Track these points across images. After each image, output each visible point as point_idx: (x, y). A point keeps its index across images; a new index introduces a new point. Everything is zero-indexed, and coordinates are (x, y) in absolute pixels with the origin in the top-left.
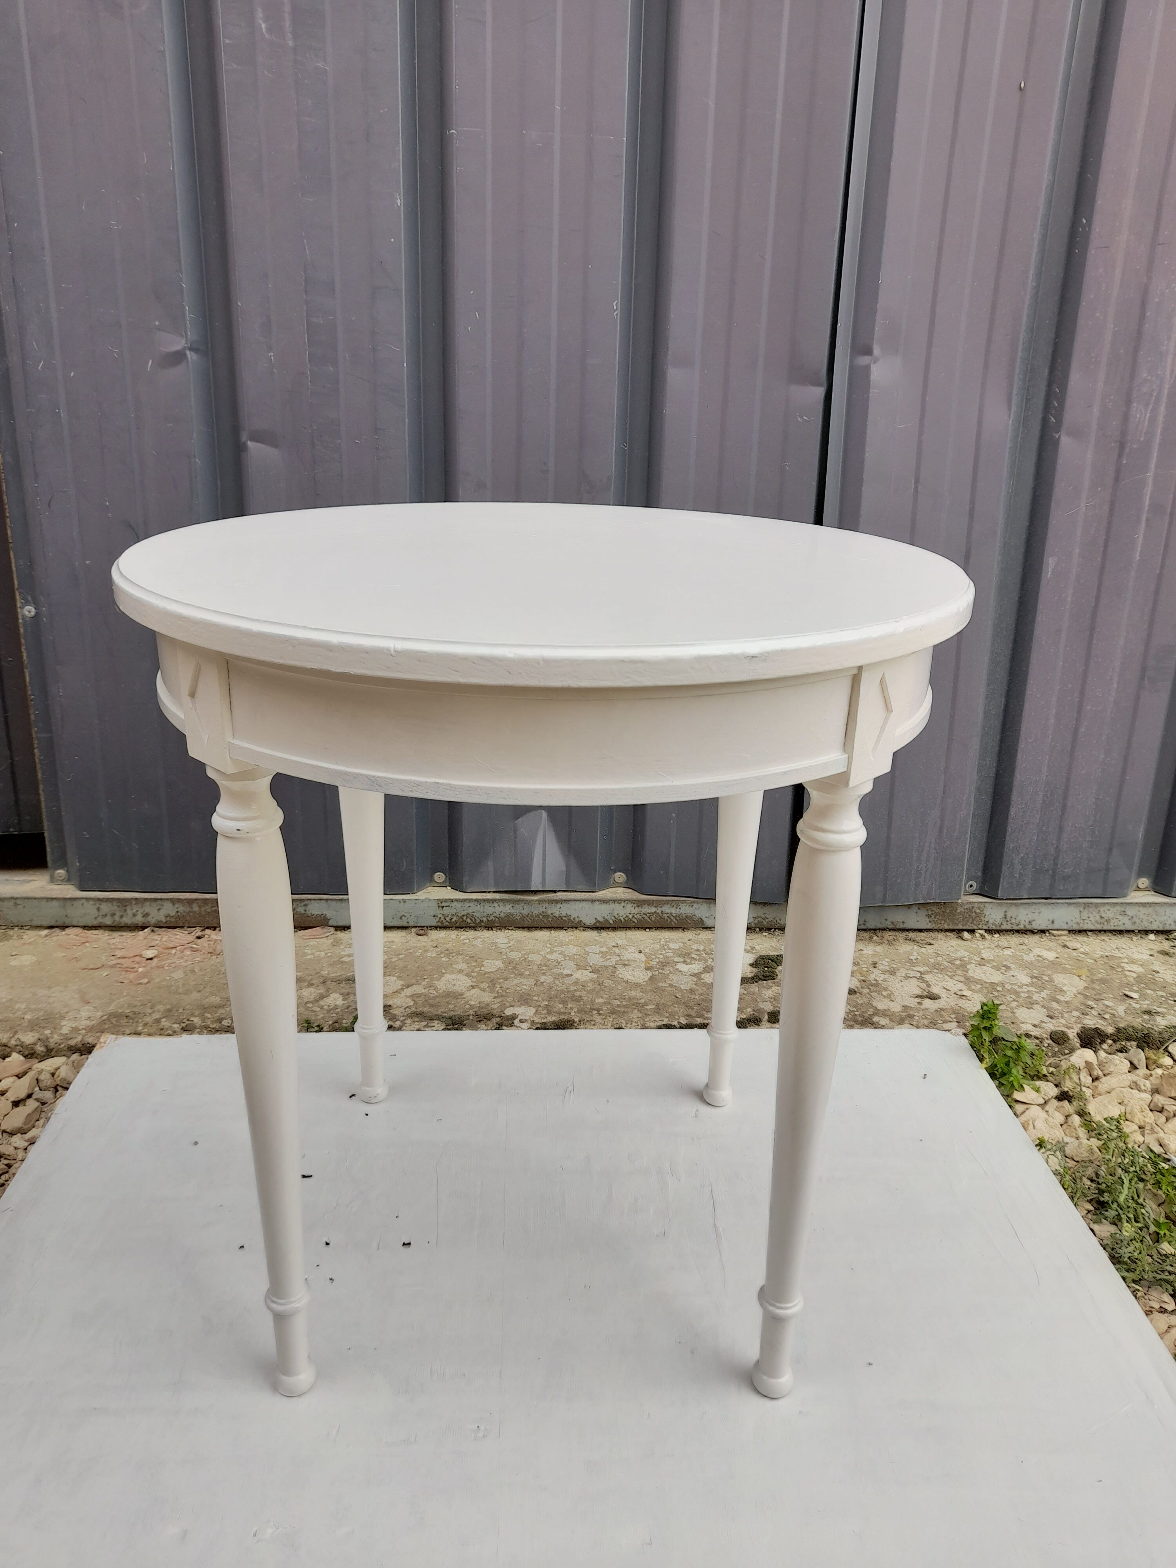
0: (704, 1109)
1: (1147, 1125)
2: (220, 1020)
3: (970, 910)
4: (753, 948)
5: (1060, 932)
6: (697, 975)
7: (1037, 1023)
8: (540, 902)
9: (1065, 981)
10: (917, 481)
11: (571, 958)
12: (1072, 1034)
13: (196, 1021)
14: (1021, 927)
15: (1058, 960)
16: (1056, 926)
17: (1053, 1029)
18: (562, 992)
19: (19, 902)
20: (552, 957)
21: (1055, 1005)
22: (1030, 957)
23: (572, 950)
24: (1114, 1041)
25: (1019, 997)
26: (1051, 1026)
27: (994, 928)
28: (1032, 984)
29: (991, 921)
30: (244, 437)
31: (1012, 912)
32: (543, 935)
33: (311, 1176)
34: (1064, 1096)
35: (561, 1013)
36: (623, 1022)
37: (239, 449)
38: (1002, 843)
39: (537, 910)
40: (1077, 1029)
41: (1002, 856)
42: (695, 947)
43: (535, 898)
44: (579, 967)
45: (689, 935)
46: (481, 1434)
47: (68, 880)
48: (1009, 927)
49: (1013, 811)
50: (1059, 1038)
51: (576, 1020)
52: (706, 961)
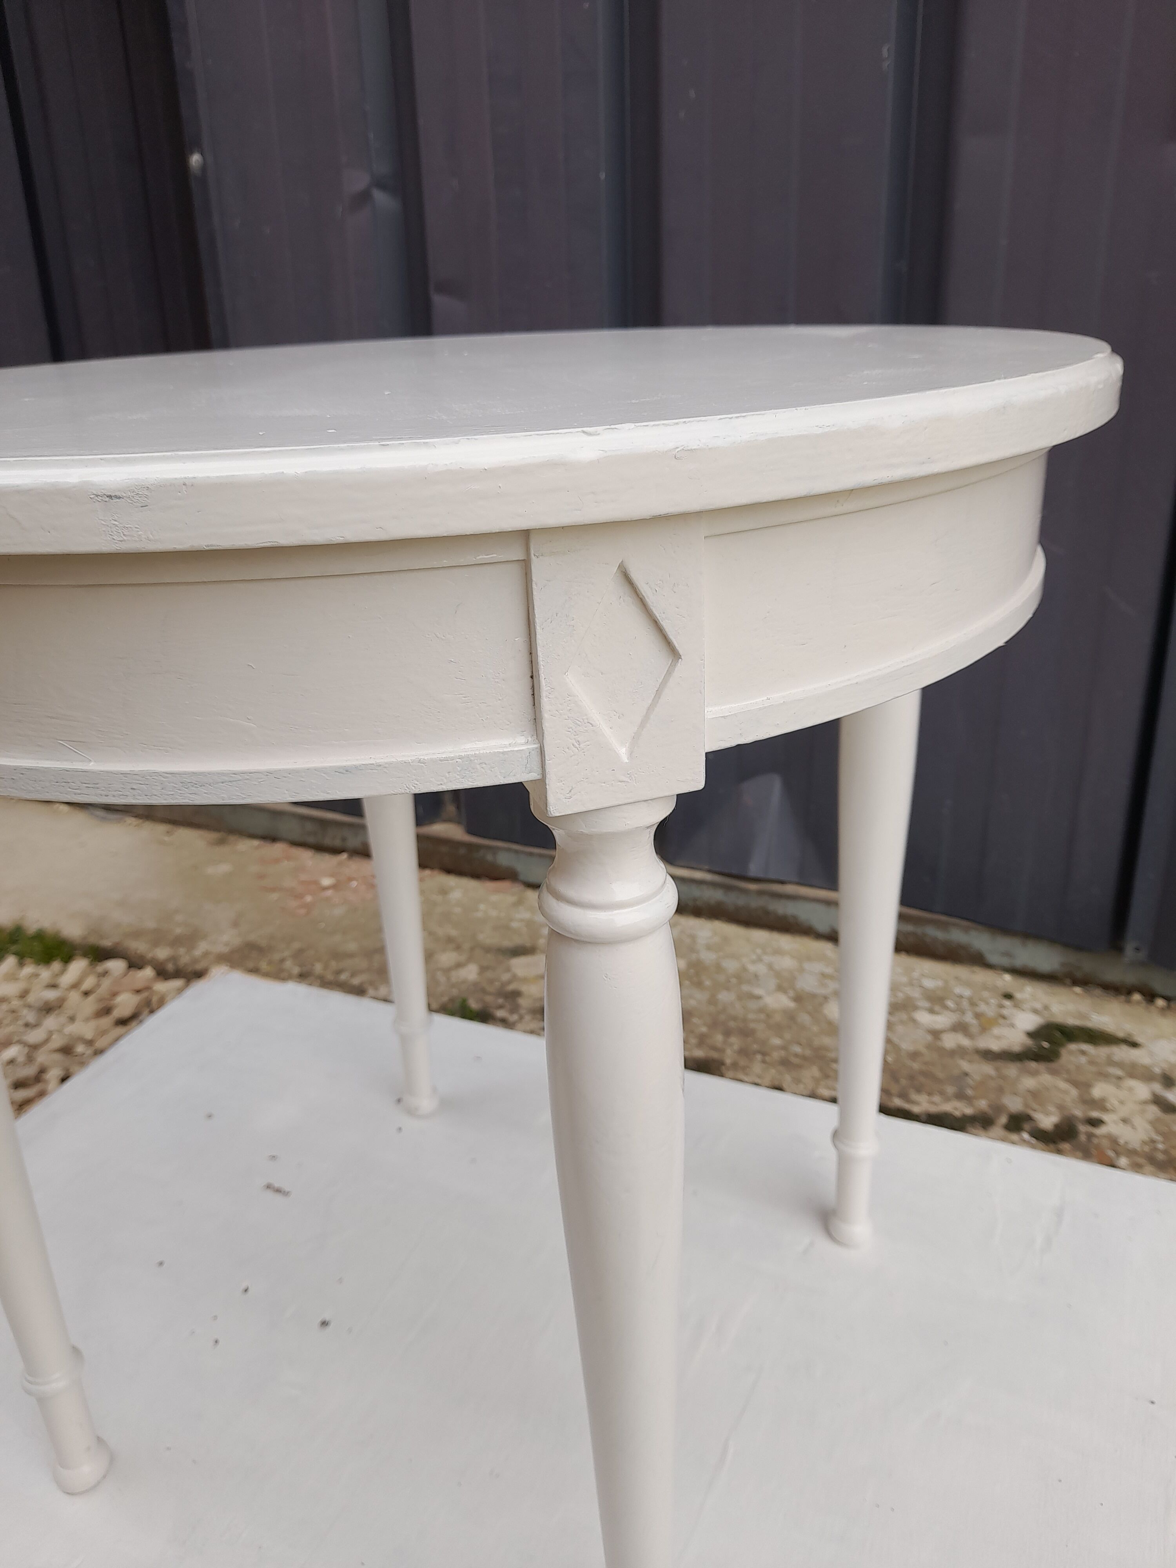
0: (823, 1244)
2: (339, 972)
4: (1046, 1008)
6: (936, 1034)
8: (761, 893)
11: (778, 974)
13: (318, 968)
18: (735, 1019)
20: (752, 968)
23: (786, 963)
30: (432, 286)
32: (760, 935)
33: (286, 1194)
35: (714, 1048)
36: (787, 1080)
39: (756, 903)
42: (958, 990)
43: (753, 887)
44: (780, 988)
45: (961, 971)
51: (728, 1061)
52: (963, 1012)
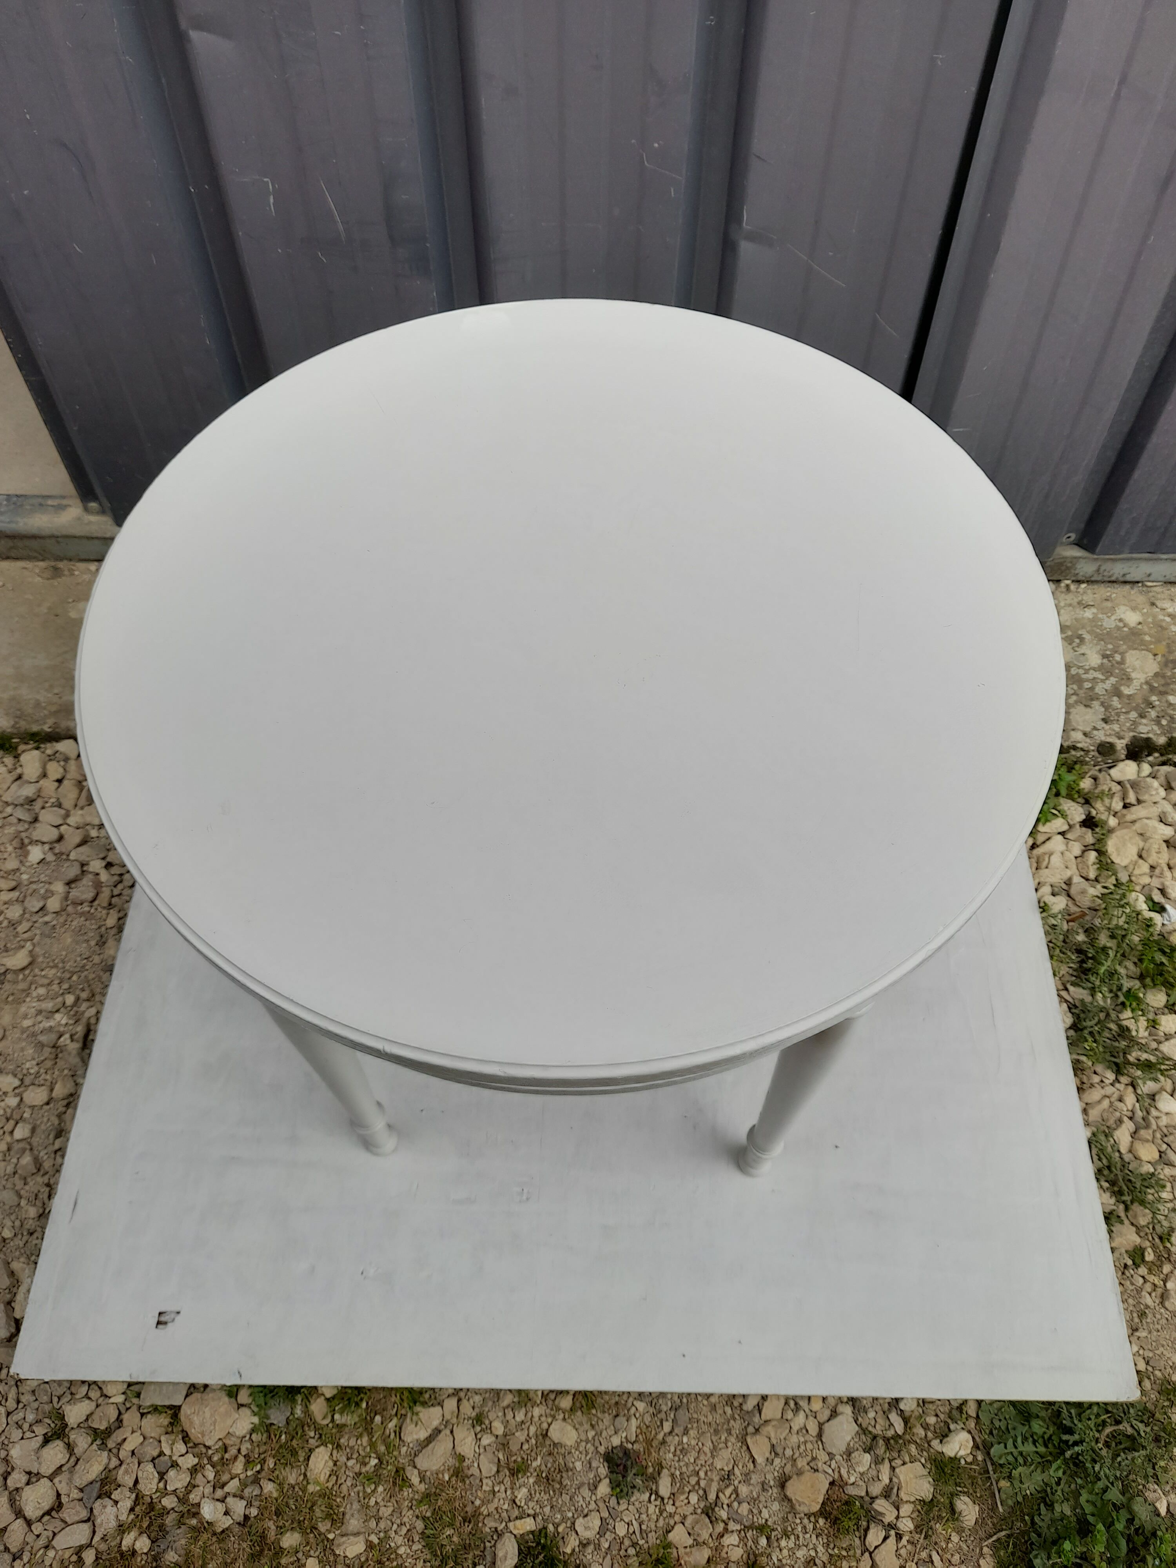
1: (1158, 868)
3: (1061, 564)
5: (1155, 584)
7: (1088, 729)
9: (1137, 664)
10: (1123, 81)
12: (1120, 745)
14: (1113, 579)
15: (1140, 627)
16: (1151, 578)
17: (1103, 739)
19: (59, 539)
21: (1115, 702)
22: (1109, 623)
24: (1162, 755)
25: (1080, 687)
26: (1101, 736)
27: (1084, 579)
28: (1100, 668)
29: (1081, 574)
30: (183, 24)
31: (1107, 566)
34: (1089, 823)
37: (180, 40)
38: (1115, 503)
40: (1128, 736)
41: (1111, 515)
46: (524, 1198)
47: (103, 512)
48: (1099, 578)
49: (1136, 475)
50: (1106, 750)
